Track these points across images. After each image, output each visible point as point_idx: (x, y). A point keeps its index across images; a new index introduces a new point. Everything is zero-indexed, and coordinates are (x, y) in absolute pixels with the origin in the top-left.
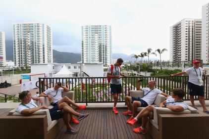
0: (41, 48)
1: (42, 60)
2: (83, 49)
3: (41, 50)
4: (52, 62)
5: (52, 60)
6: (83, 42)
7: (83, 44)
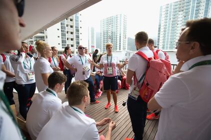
0: (118, 37)
1: (118, 48)
2: (159, 34)
3: (118, 39)
4: (126, 49)
5: (126, 48)
6: (160, 25)
7: (159, 28)
